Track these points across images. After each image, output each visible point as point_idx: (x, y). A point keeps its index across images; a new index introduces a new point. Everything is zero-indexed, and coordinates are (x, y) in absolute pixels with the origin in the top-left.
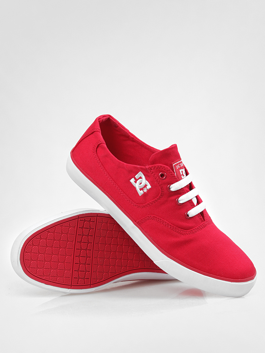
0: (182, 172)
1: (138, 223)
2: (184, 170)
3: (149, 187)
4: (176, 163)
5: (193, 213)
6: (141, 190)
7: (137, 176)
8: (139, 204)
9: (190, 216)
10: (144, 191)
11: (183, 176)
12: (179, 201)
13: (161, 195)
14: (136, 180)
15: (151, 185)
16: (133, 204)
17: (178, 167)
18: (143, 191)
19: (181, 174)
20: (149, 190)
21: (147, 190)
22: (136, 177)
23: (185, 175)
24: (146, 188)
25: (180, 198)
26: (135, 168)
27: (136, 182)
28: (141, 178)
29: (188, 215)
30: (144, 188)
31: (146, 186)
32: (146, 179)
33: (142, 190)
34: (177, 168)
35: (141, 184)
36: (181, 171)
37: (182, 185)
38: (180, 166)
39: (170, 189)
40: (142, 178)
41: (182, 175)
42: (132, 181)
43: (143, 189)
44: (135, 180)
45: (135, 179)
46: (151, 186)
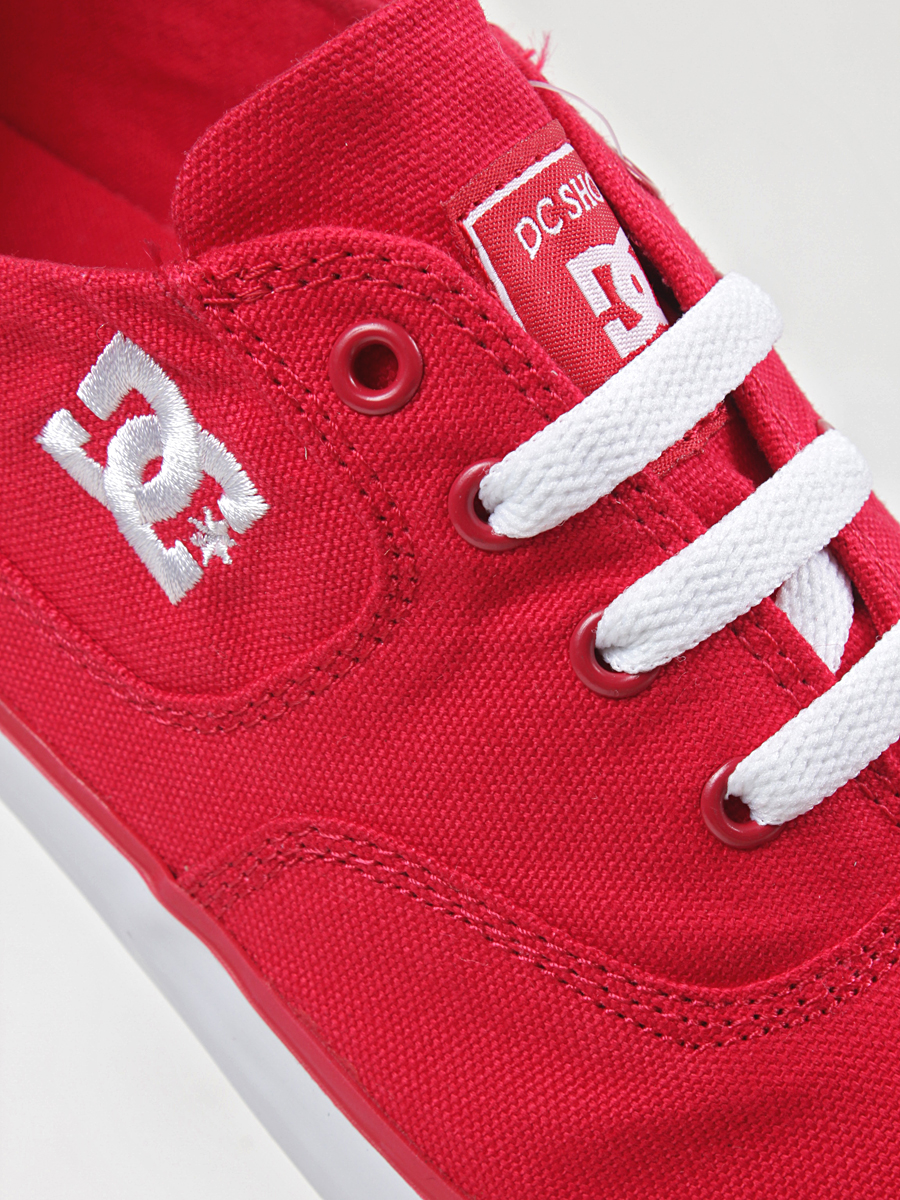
0: (603, 275)
1: (196, 890)
2: (617, 254)
3: (244, 504)
4: (498, 197)
5: (793, 782)
6: (169, 544)
7: (96, 390)
8: (184, 690)
9: (765, 816)
10: (207, 554)
11: (631, 319)
12: (613, 648)
13: (385, 592)
14: (98, 437)
15: (264, 488)
16: (123, 689)
17: (533, 235)
18: (196, 553)
19: (599, 303)
20: (251, 541)
21: (231, 533)
22: (82, 393)
23: (645, 304)
24: (218, 516)
25: (614, 620)
26: (56, 293)
27: (97, 450)
28: (135, 404)
29: (738, 809)
30: (201, 516)
31: (208, 493)
32: (205, 416)
33: (178, 543)
34: (533, 252)
35: (152, 468)
36: (580, 268)
37: (618, 448)
38: (558, 211)
39: (484, 515)
40: (149, 410)
41: (608, 316)
42: (60, 435)
43: (194, 530)
44: (84, 436)
45: (82, 415)
46: (267, 499)
